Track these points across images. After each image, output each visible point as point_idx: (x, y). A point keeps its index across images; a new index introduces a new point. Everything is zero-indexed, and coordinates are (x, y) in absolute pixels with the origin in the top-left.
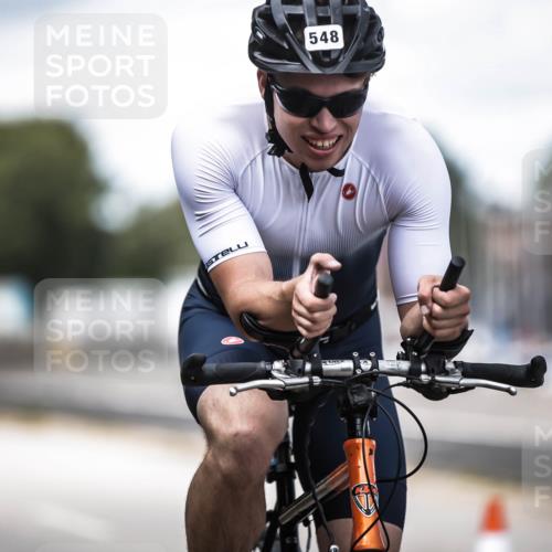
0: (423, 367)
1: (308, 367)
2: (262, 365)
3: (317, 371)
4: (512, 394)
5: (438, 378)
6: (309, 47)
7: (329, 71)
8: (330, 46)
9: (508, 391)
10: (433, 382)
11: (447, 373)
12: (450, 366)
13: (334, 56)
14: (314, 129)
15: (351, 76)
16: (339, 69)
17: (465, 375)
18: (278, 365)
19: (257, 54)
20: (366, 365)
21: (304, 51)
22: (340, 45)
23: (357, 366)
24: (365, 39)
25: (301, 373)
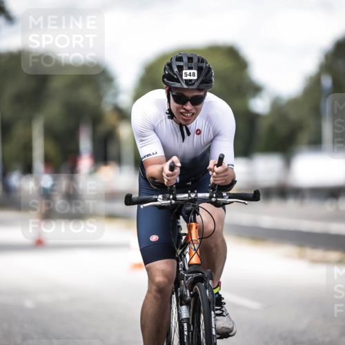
0: (214, 195)
1: (171, 197)
2: (154, 197)
3: (174, 198)
4: (246, 204)
5: (218, 199)
6: (184, 78)
7: (191, 87)
8: (192, 78)
9: (245, 203)
10: (217, 201)
11: (223, 197)
12: (224, 194)
13: (193, 82)
14: (185, 109)
15: (199, 89)
16: (195, 87)
17: (229, 198)
18: (160, 196)
19: (165, 79)
20: (193, 196)
21: (182, 79)
22: (196, 78)
23: (189, 196)
24: (206, 76)
25: (169, 199)
